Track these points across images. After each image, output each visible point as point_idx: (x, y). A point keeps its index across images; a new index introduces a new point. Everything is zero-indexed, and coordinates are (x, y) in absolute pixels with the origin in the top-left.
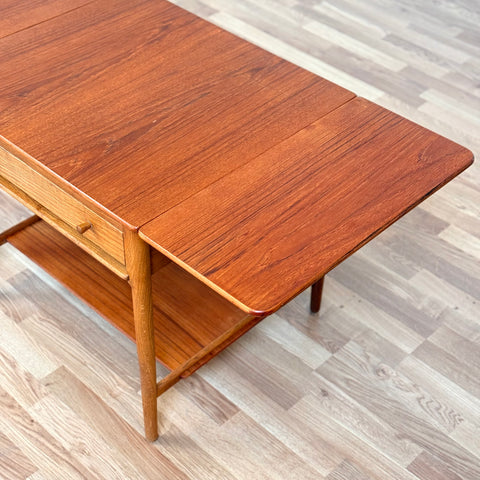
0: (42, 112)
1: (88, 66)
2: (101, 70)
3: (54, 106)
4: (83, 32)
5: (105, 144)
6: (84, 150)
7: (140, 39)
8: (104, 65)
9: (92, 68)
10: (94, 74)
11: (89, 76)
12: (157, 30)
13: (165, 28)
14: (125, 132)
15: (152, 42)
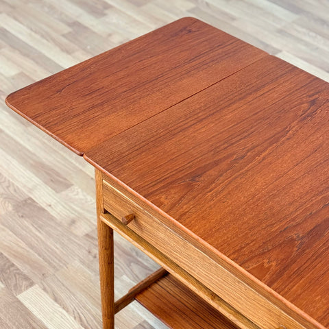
0: (219, 201)
1: (249, 145)
2: (264, 151)
3: (229, 193)
4: (234, 106)
5: (292, 240)
6: (274, 248)
7: (292, 114)
8: (265, 145)
9: (254, 148)
10: (258, 155)
11: (254, 158)
12: (305, 106)
13: (313, 103)
14: (309, 226)
15: (305, 118)
